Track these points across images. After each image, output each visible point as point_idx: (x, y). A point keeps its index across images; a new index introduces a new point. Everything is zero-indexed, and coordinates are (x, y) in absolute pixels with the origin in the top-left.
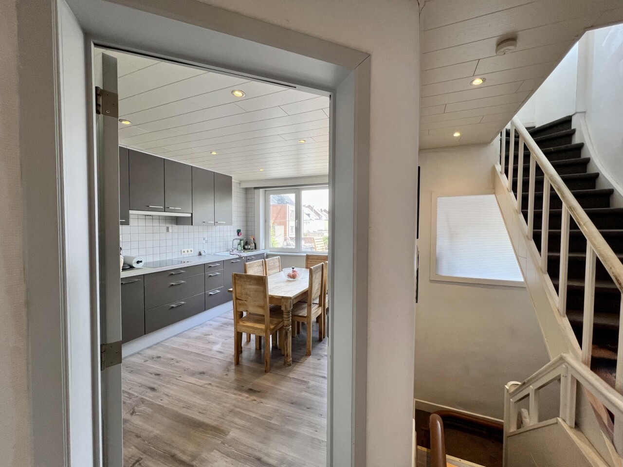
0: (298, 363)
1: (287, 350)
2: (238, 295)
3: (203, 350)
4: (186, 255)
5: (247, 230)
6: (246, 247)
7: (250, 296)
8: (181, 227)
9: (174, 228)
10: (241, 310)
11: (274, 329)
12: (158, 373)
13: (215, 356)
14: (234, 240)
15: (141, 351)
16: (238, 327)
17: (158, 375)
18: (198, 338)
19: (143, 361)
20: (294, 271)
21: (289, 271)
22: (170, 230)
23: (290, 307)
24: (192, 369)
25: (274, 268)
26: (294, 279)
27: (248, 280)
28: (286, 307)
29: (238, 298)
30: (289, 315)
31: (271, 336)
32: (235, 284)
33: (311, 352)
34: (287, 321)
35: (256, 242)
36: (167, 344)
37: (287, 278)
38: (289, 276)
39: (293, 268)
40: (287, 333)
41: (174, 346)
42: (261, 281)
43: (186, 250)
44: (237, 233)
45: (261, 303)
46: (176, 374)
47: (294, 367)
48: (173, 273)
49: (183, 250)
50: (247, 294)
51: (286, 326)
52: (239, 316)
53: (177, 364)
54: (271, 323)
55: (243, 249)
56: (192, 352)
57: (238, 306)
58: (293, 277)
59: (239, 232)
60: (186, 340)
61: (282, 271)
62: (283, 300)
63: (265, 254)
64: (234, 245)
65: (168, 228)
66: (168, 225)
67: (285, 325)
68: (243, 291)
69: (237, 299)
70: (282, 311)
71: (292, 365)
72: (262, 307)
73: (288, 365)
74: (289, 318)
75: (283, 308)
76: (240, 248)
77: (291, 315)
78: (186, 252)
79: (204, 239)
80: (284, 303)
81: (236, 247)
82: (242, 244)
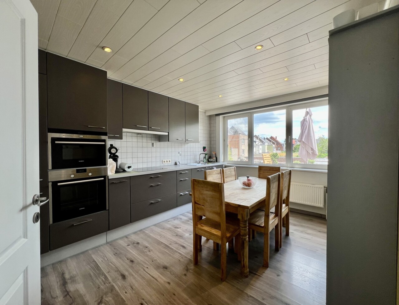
0: (256, 276)
1: (244, 260)
2: (196, 199)
3: (171, 242)
4: (166, 164)
5: (210, 148)
6: (210, 160)
7: (207, 201)
8: (162, 143)
9: (157, 144)
10: (199, 213)
11: (230, 237)
12: (133, 259)
13: (179, 250)
14: (200, 154)
15: (129, 235)
16: (196, 229)
17: (132, 261)
18: (169, 229)
19: (126, 245)
20: (249, 180)
21: (244, 179)
22: (155, 146)
23: (247, 216)
24: (159, 261)
25: (231, 176)
26: (249, 187)
27: (205, 186)
28: (243, 216)
29: (197, 202)
30: (246, 224)
31: (227, 244)
32: (194, 188)
33: (269, 263)
34: (244, 230)
35: (217, 156)
36: (146, 232)
37: (242, 186)
38: (244, 184)
39: (248, 177)
40: (243, 243)
41: (151, 235)
42: (218, 188)
43: (166, 161)
44: (203, 150)
45: (217, 209)
46: (145, 263)
47: (251, 279)
48: (153, 177)
49: (163, 161)
50: (204, 199)
51: (243, 236)
52: (197, 219)
53: (148, 253)
54: (227, 229)
55: (207, 161)
56: (162, 243)
57: (197, 209)
58: (248, 185)
59: (204, 148)
60: (161, 230)
61: (238, 179)
62: (239, 209)
63: (224, 166)
64: (200, 158)
65: (153, 144)
66: (153, 142)
67: (241, 234)
68: (201, 196)
69: (195, 203)
70: (239, 219)
71: (250, 277)
72: (219, 214)
73: (245, 276)
74: (245, 227)
75: (239, 217)
76: (205, 160)
77: (248, 224)
78: (166, 162)
79: (179, 153)
80: (241, 212)
81: (202, 160)
82: (207, 158)
